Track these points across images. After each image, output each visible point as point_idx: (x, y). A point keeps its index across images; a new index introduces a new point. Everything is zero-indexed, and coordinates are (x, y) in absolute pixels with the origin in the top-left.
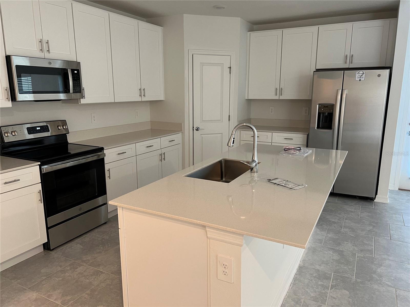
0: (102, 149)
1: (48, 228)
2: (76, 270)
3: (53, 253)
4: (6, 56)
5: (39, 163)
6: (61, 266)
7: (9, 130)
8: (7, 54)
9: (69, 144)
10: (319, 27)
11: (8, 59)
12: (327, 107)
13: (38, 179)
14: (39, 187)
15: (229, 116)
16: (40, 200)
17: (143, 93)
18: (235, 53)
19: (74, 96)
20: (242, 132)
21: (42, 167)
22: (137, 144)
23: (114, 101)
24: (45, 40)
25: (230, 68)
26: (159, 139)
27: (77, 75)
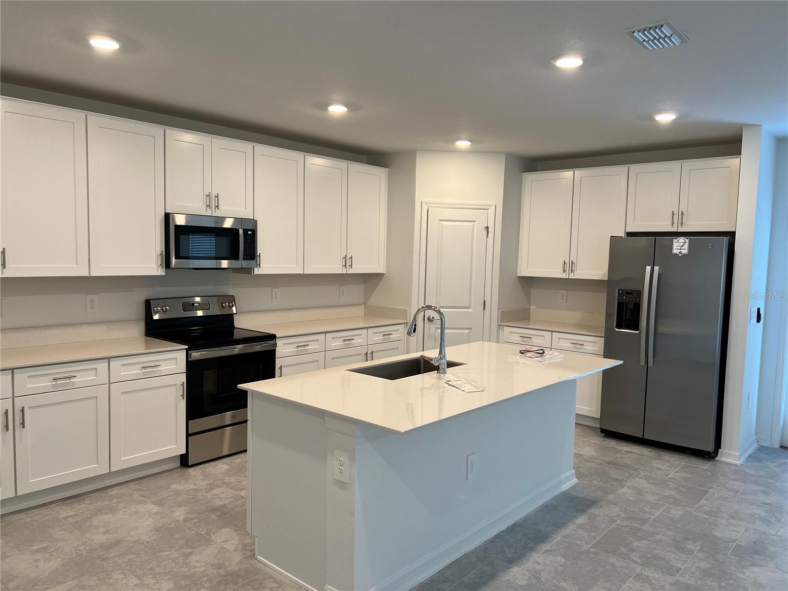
0: (273, 337)
1: (188, 435)
2: (212, 491)
3: (191, 470)
4: (165, 214)
5: (187, 347)
6: (195, 485)
7: (159, 304)
8: (167, 212)
9: (235, 329)
10: (629, 168)
11: (167, 217)
12: (631, 293)
13: (182, 366)
14: (183, 378)
15: (485, 301)
16: (183, 395)
17: (348, 263)
18: (496, 206)
19: (245, 264)
20: (505, 328)
21: (190, 352)
22: (328, 335)
23: (302, 273)
24: (214, 194)
25: (487, 228)
26: (365, 330)
27: (251, 237)
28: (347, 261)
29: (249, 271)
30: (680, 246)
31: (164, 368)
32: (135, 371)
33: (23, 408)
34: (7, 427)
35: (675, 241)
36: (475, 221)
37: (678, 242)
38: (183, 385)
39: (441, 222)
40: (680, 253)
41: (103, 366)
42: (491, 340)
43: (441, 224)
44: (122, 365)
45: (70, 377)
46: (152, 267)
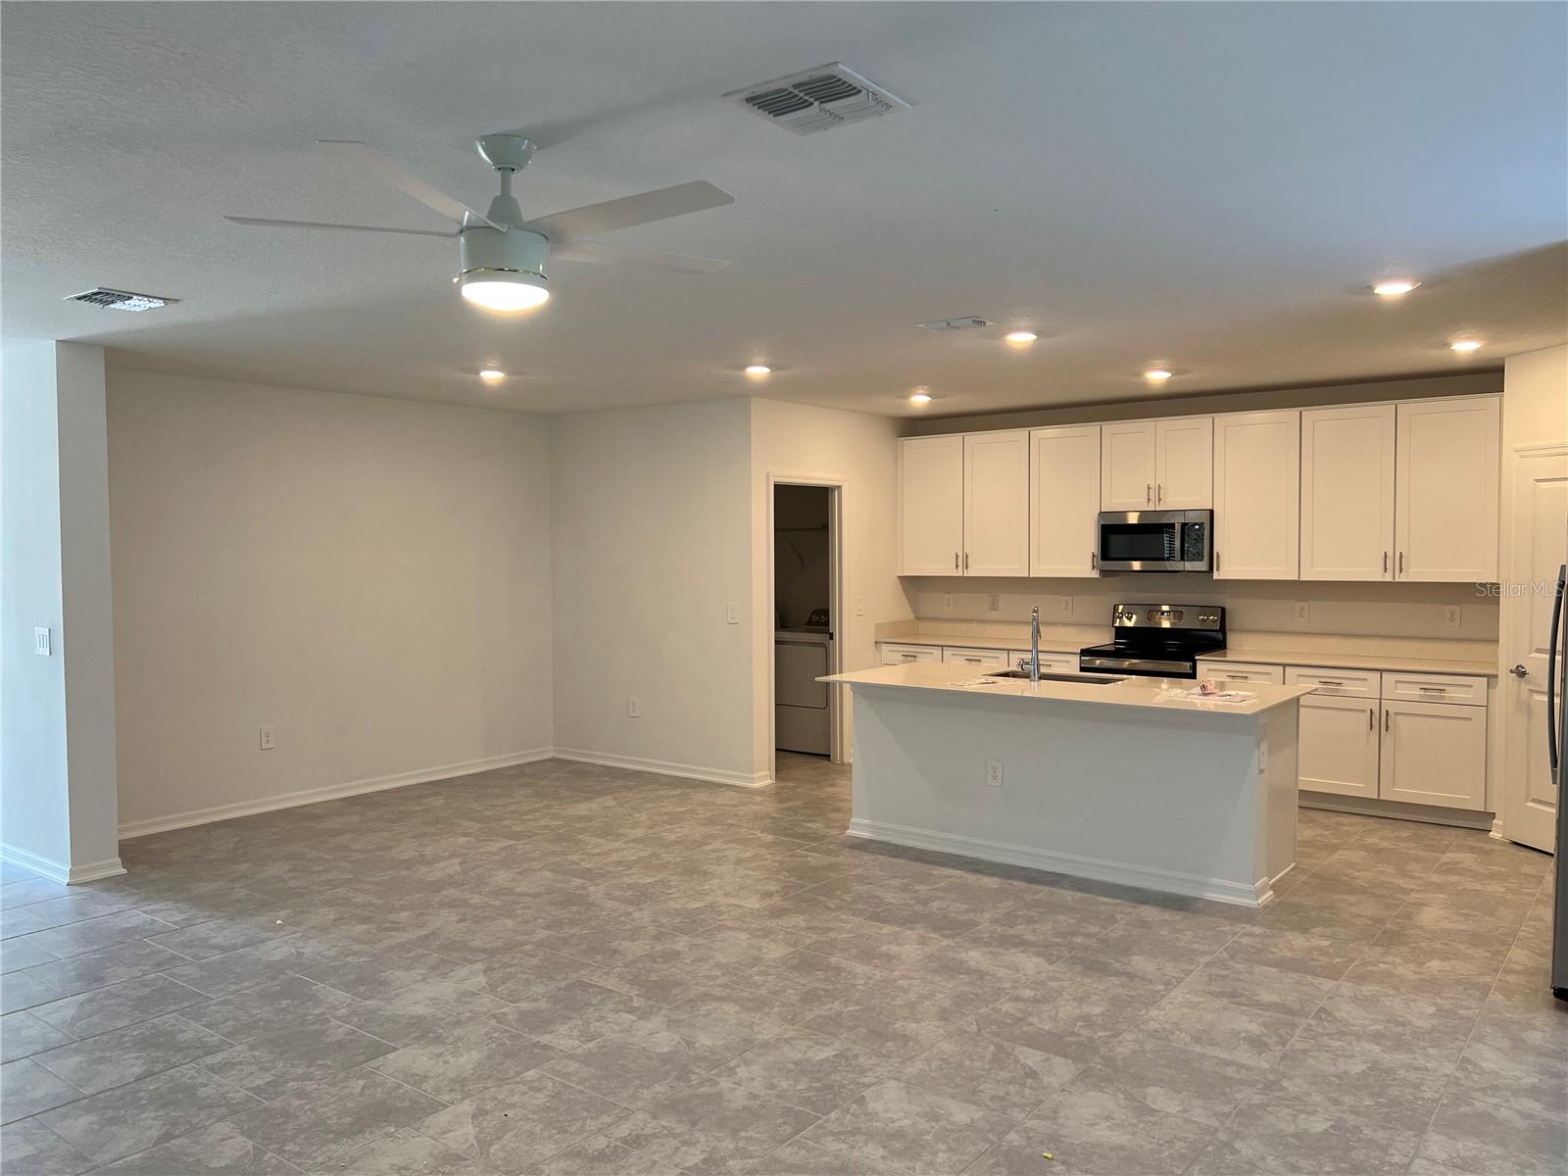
4: (1099, 514)
17: (1398, 565)
19: (1188, 565)
24: (1158, 484)
26: (1375, 674)
27: (1199, 532)
28: (1394, 561)
29: (1208, 574)
39: (1539, 484)
43: (1538, 487)
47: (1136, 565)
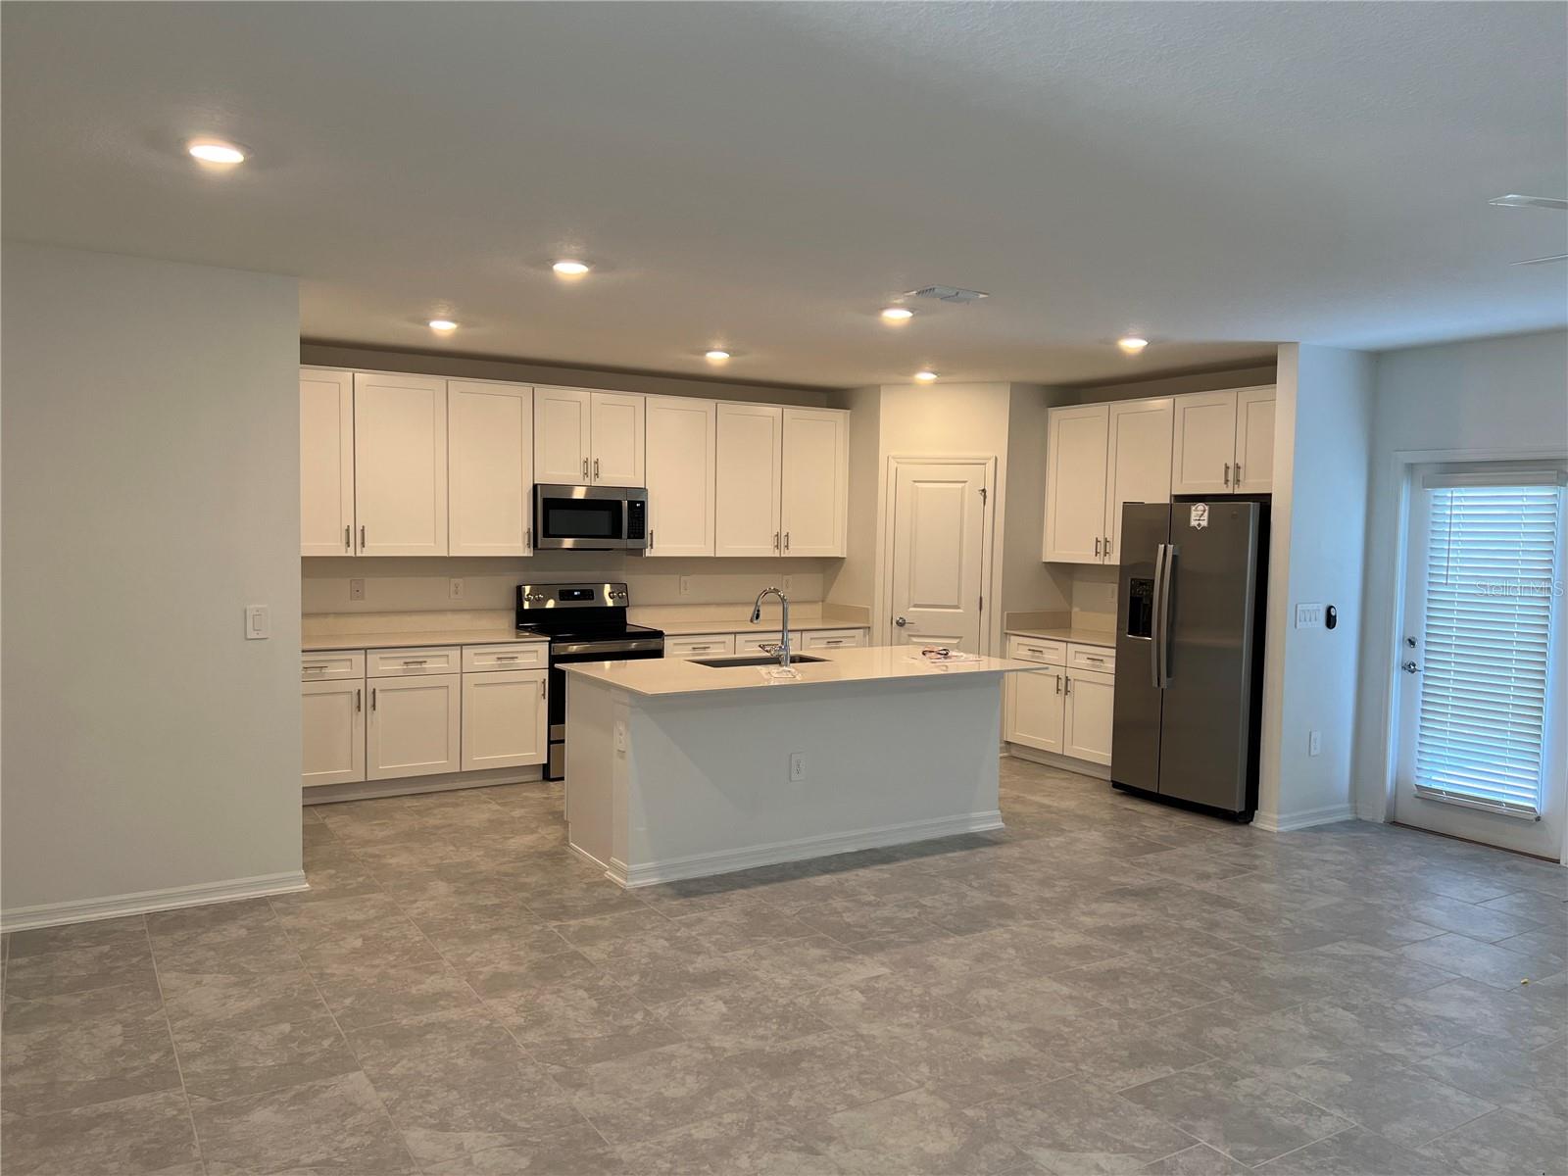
0: (659, 635)
1: (550, 742)
3: (550, 784)
4: (533, 485)
5: (552, 639)
8: (536, 483)
9: (626, 624)
10: (1174, 399)
11: (535, 489)
12: (1143, 584)
13: (544, 661)
14: (545, 675)
15: (981, 598)
16: (544, 695)
17: (783, 543)
18: (996, 458)
19: (632, 543)
20: (1012, 638)
21: (553, 645)
22: (738, 636)
23: (713, 555)
24: (594, 459)
25: (984, 491)
26: (798, 635)
27: (638, 511)
28: (780, 540)
29: (640, 552)
30: (1199, 515)
31: (524, 661)
32: (490, 662)
33: (374, 690)
34: (359, 707)
35: (1193, 508)
36: (965, 482)
37: (1196, 510)
38: (544, 682)
39: (917, 484)
40: (1199, 525)
41: (455, 653)
42: (992, 653)
43: (917, 488)
44: (476, 654)
45: (421, 662)
46: (516, 544)
47: (568, 543)
